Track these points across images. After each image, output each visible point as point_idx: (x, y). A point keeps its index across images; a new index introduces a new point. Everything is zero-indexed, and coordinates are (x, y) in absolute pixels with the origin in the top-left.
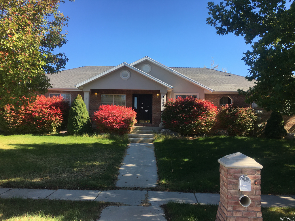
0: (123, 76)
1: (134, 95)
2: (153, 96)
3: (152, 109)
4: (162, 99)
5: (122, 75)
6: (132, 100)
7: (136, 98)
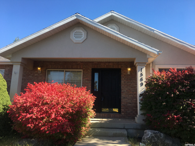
0: (74, 37)
1: (94, 71)
2: (122, 72)
3: (121, 91)
4: (139, 73)
5: (74, 35)
6: (90, 78)
7: (96, 76)
